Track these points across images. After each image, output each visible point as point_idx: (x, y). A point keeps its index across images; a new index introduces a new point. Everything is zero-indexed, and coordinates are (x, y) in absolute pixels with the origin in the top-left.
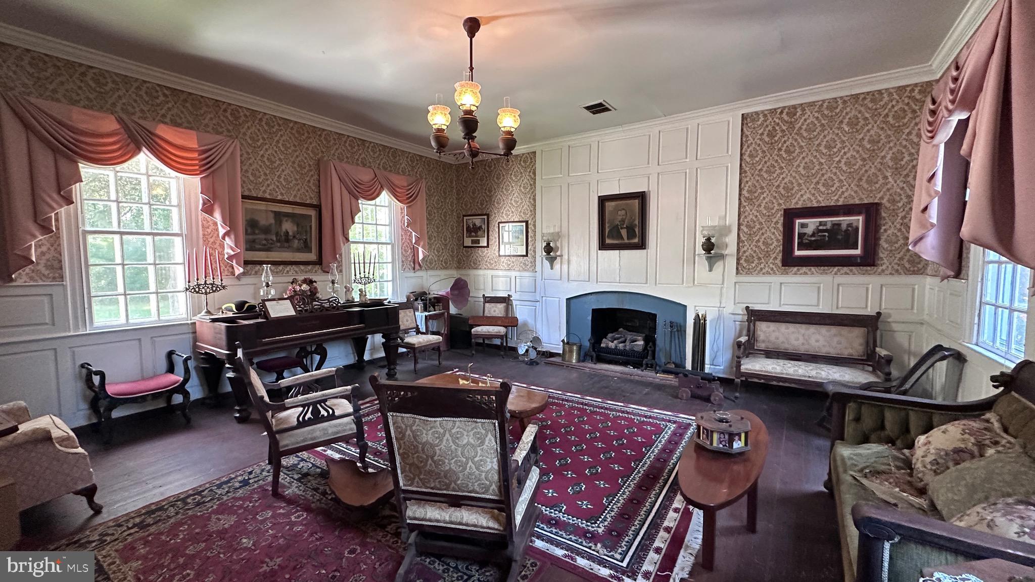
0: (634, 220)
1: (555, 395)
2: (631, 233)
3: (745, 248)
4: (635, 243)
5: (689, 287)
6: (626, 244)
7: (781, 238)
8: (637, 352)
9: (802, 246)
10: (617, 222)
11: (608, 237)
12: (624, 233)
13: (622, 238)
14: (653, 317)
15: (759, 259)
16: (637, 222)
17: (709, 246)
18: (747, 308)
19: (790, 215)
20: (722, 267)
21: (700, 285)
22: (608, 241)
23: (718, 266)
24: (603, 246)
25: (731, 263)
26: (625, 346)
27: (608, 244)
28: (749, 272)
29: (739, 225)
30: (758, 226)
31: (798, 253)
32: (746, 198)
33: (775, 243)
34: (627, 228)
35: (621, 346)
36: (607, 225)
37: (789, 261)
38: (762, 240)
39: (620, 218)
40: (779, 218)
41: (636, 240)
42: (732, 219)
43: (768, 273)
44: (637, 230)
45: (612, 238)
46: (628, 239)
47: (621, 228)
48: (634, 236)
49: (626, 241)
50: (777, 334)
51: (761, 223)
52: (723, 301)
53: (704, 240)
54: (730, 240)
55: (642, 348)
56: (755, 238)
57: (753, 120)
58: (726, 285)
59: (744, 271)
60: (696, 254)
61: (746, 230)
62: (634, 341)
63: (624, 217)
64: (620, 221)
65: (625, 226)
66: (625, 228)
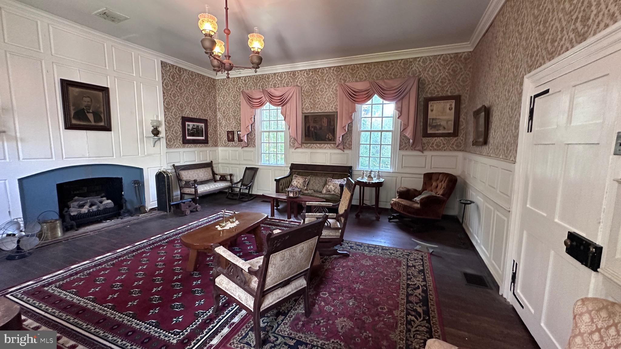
0: (99, 107)
2: (98, 117)
3: (168, 134)
4: (101, 126)
5: (143, 157)
6: (93, 126)
7: (181, 130)
8: (110, 208)
9: (189, 135)
10: (83, 107)
11: (74, 118)
12: (91, 117)
13: (89, 121)
14: (120, 180)
15: (174, 140)
16: (102, 110)
17: (156, 132)
18: (174, 165)
19: (185, 120)
20: (159, 144)
21: (148, 155)
22: (74, 122)
23: (158, 142)
24: (69, 126)
25: (163, 142)
26: (99, 207)
27: (75, 125)
28: (171, 148)
29: (165, 121)
31: (188, 138)
32: (167, 108)
33: (179, 133)
34: (93, 113)
35: (94, 208)
36: (72, 108)
37: (185, 142)
38: (174, 131)
39: (86, 104)
40: (180, 120)
41: (102, 124)
42: (161, 118)
43: (178, 147)
44: (102, 116)
45: (79, 119)
46: (95, 122)
47: (88, 112)
48: (100, 120)
49: (93, 123)
50: (189, 175)
51: (173, 122)
52: (162, 163)
53: (152, 128)
54: (162, 129)
55: (113, 204)
56: (172, 129)
57: (165, 66)
58: (162, 154)
59: (168, 146)
60: (145, 136)
61: (167, 124)
62: (101, 202)
63: (89, 103)
64: (86, 106)
65: (91, 111)
66: (91, 113)
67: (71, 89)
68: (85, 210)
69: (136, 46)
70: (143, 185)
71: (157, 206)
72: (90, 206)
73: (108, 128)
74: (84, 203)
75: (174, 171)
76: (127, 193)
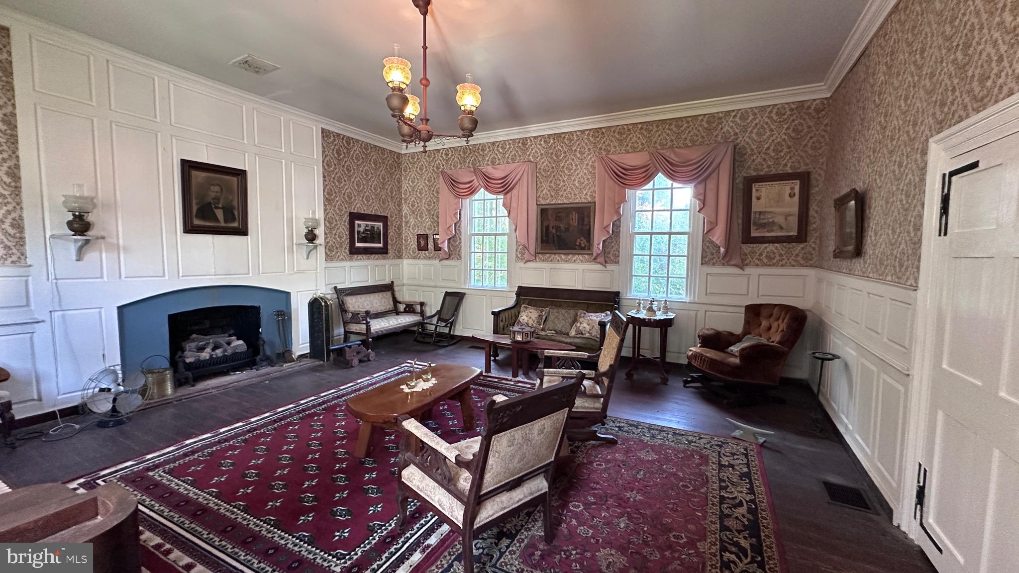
0: (232, 201)
1: (310, 404)
2: (229, 214)
3: (328, 240)
4: (234, 228)
5: (291, 274)
6: (223, 227)
7: (347, 233)
8: (241, 353)
9: (360, 241)
10: (210, 200)
11: (197, 216)
12: (220, 214)
13: (217, 220)
14: (256, 310)
15: (337, 248)
16: (235, 203)
17: (311, 237)
18: (335, 288)
19: (354, 217)
20: (315, 255)
21: (299, 272)
22: (197, 222)
23: (314, 252)
24: (189, 228)
25: (321, 251)
26: (225, 351)
28: (332, 260)
29: (325, 220)
30: (335, 223)
31: (358, 245)
32: (328, 201)
33: (345, 237)
34: (223, 208)
35: (219, 352)
36: (194, 202)
37: (354, 251)
38: (337, 234)
39: (213, 195)
40: (346, 218)
41: (235, 225)
42: (320, 215)
43: (342, 259)
44: (236, 213)
45: (204, 218)
46: (226, 221)
47: (216, 208)
48: (233, 219)
49: (223, 224)
50: (358, 303)
51: (336, 221)
52: (318, 284)
53: (306, 230)
54: (320, 232)
55: (246, 347)
56: (334, 232)
57: (327, 136)
58: (318, 271)
59: (329, 258)
60: (295, 242)
61: (328, 225)
62: (229, 344)
63: (219, 194)
64: (213, 199)
65: (220, 206)
66: (220, 208)
67: (195, 173)
68: (205, 355)
69: (286, 107)
70: (290, 318)
71: (309, 351)
72: (214, 349)
73: (242, 231)
74: (205, 345)
75: (335, 296)
76: (267, 330)
